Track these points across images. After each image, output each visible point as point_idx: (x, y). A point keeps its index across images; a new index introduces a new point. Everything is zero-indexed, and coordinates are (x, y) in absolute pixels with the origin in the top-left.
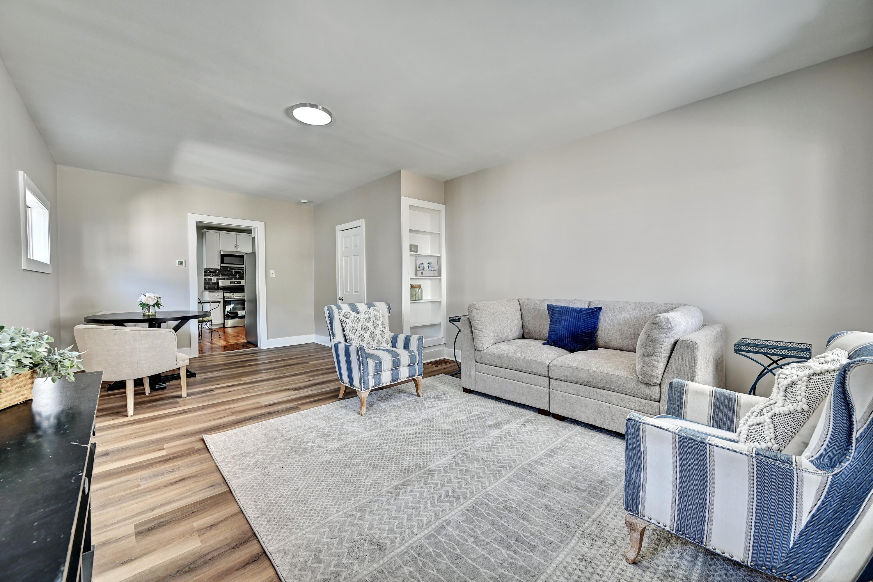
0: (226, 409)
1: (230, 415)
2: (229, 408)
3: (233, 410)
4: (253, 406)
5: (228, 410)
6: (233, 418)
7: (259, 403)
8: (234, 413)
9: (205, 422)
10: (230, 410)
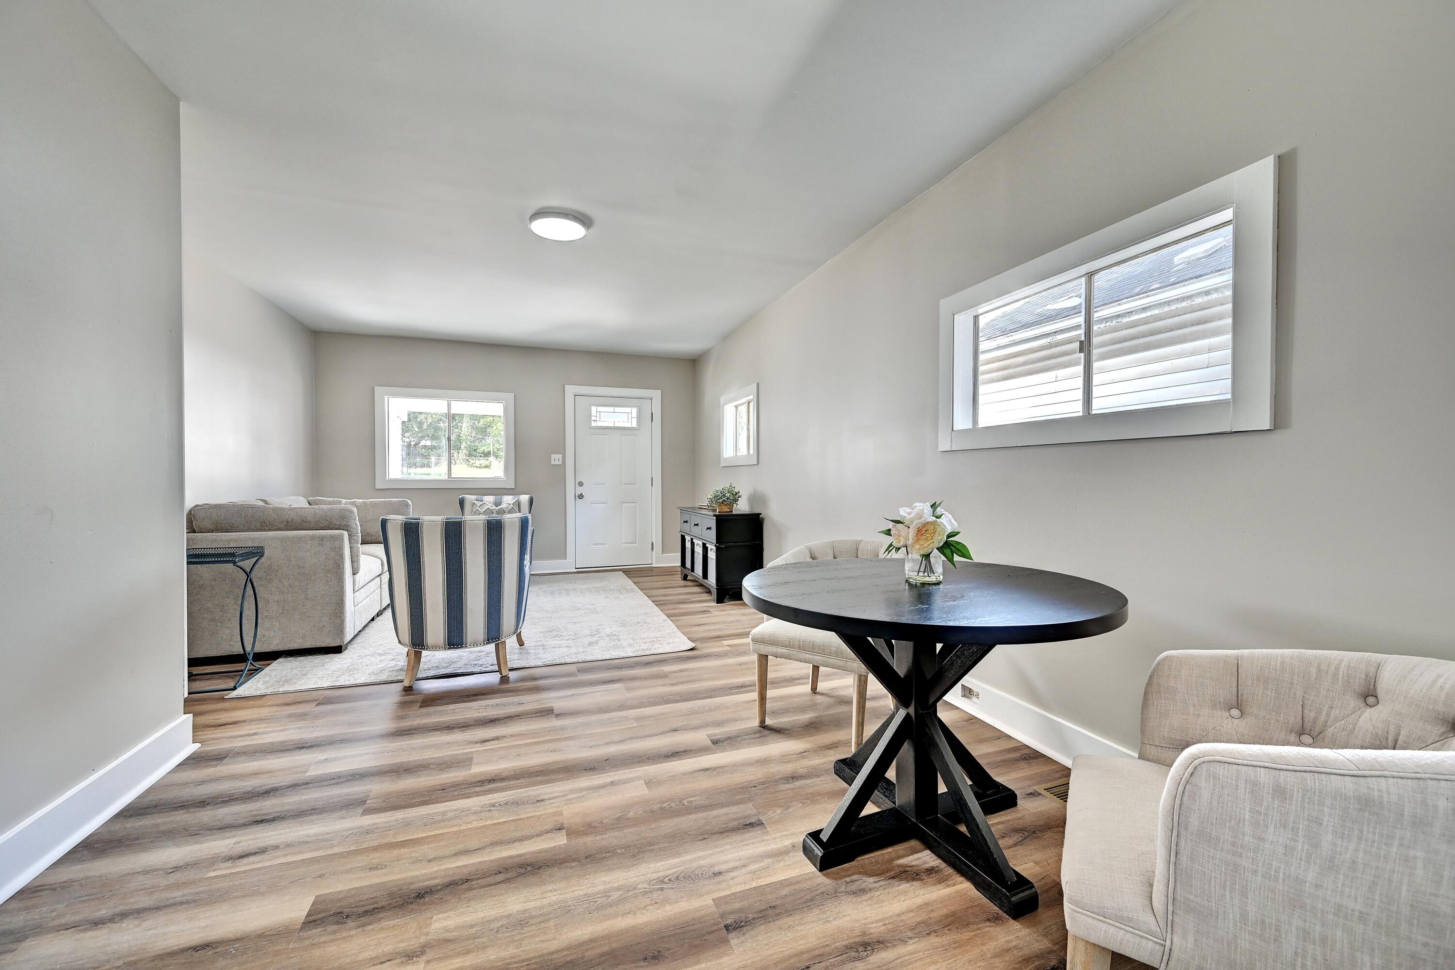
0: (677, 684)
1: (671, 673)
2: (673, 685)
3: (667, 681)
4: (637, 684)
5: (674, 682)
6: (667, 668)
7: (627, 689)
8: (665, 676)
9: (702, 668)
10: (671, 683)
